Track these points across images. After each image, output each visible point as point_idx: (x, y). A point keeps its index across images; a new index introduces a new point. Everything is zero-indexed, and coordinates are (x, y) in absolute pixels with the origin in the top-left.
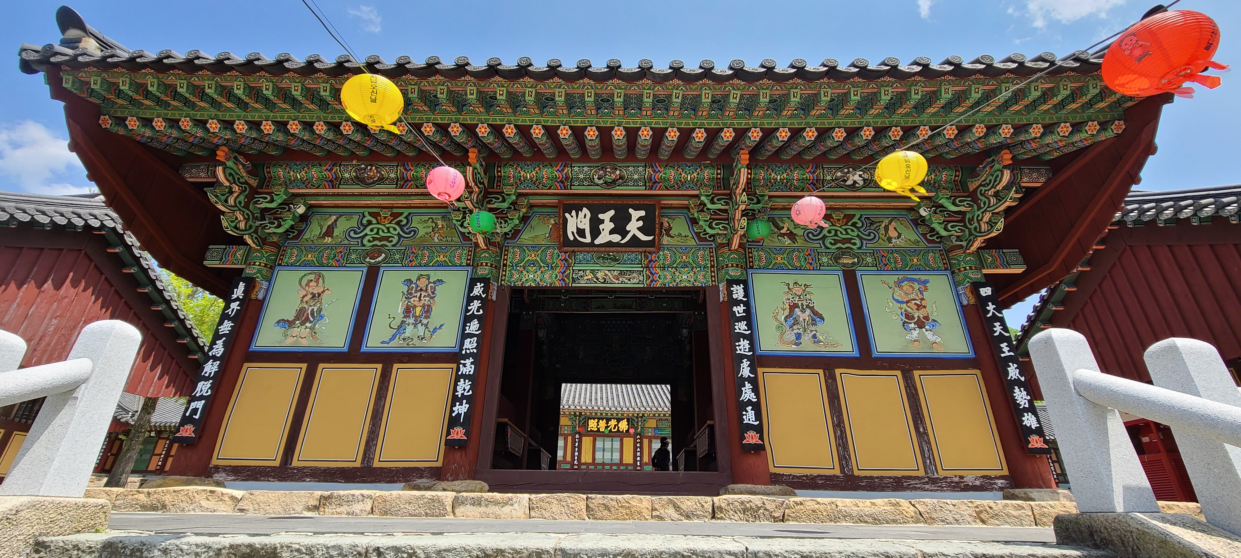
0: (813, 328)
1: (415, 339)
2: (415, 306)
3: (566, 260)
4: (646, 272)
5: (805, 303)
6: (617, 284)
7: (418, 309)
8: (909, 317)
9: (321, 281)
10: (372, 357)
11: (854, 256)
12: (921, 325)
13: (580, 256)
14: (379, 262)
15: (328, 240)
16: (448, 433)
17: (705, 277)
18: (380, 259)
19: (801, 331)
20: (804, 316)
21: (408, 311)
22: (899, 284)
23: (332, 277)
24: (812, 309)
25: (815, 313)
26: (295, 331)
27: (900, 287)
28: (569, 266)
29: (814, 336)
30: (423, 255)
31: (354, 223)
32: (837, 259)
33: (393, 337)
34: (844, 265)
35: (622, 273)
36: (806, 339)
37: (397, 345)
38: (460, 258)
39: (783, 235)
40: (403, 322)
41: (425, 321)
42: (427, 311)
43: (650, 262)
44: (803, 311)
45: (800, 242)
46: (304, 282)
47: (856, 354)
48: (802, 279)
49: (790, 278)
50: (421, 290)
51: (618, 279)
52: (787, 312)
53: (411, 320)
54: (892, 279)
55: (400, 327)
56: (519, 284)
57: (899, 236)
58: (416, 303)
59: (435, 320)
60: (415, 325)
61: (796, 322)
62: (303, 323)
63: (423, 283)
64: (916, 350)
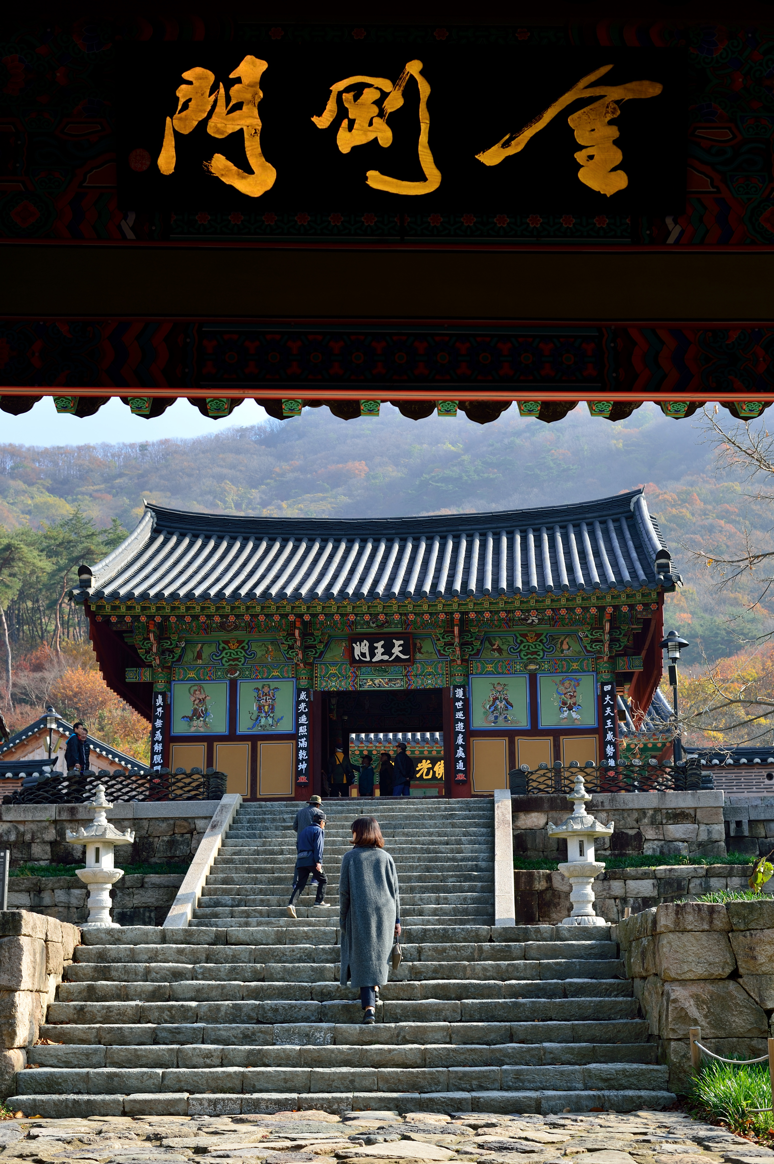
0: (505, 712)
1: (268, 726)
2: (264, 706)
3: (355, 673)
4: (405, 679)
5: (503, 697)
6: (387, 687)
7: (266, 707)
8: (564, 703)
9: (202, 690)
10: (244, 738)
11: (537, 664)
12: (570, 708)
13: (364, 670)
14: (237, 677)
15: (200, 662)
16: (297, 779)
17: (442, 681)
18: (236, 675)
19: (498, 715)
20: (501, 705)
21: (260, 708)
22: (562, 682)
23: (209, 687)
24: (506, 700)
25: (508, 703)
26: (195, 723)
27: (563, 684)
28: (357, 676)
29: (506, 717)
30: (264, 672)
31: (213, 649)
32: (526, 666)
33: (254, 726)
34: (530, 670)
35: (390, 680)
36: (501, 719)
37: (257, 731)
38: (287, 673)
39: (494, 650)
40: (259, 716)
41: (272, 715)
42: (272, 708)
43: (408, 672)
44: (501, 702)
45: (505, 654)
46: (192, 692)
47: (529, 727)
48: (503, 681)
49: (495, 681)
50: (266, 695)
51: (388, 684)
52: (491, 703)
53: (263, 715)
54: (558, 679)
55: (257, 719)
56: (326, 689)
57: (569, 649)
58: (264, 704)
59: (278, 713)
60: (266, 717)
61: (496, 709)
62: (198, 718)
63: (266, 690)
64: (565, 725)
